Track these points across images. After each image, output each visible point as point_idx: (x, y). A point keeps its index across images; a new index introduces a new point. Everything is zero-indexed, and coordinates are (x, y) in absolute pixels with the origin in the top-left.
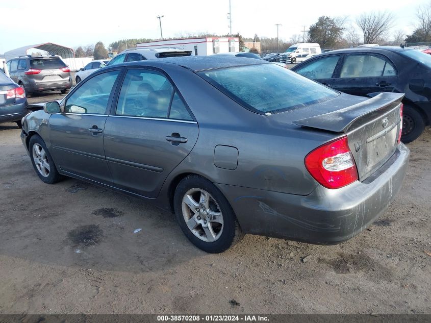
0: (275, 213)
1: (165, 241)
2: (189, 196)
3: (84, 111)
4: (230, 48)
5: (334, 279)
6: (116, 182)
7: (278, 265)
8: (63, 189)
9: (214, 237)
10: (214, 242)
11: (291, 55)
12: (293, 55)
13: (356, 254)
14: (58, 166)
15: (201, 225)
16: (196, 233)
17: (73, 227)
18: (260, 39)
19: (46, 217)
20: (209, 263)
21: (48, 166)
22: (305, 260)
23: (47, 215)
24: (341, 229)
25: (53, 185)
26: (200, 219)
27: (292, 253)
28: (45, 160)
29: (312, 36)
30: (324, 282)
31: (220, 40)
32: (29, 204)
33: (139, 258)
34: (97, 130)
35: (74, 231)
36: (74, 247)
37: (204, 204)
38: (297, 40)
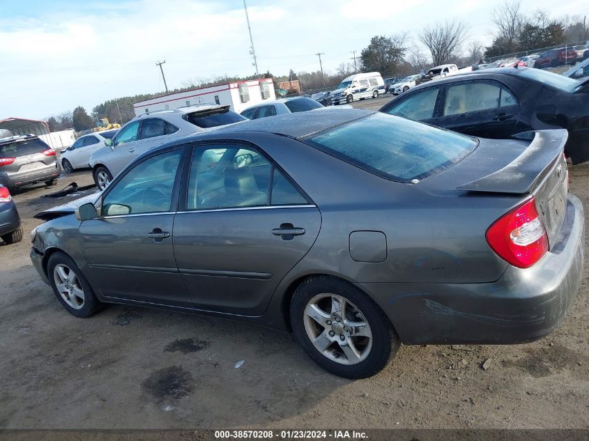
0: (451, 311)
1: (284, 374)
2: (313, 306)
3: (127, 210)
4: (262, 94)
5: (535, 386)
6: (195, 301)
7: (453, 379)
8: (108, 322)
9: (359, 357)
10: (360, 363)
11: (346, 91)
12: (349, 91)
13: (548, 347)
14: (99, 292)
15: (336, 342)
16: (329, 355)
17: (146, 375)
18: (297, 75)
19: (100, 367)
20: (361, 394)
21: (81, 293)
22: (485, 366)
23: (100, 364)
24: (545, 319)
25: (90, 319)
26: (333, 336)
27: (464, 361)
28: (75, 286)
29: (365, 63)
30: (524, 393)
31: (249, 83)
32: (66, 352)
33: (258, 403)
34: (161, 235)
35: (149, 380)
36: (159, 404)
37: (339, 313)
38: (346, 70)
